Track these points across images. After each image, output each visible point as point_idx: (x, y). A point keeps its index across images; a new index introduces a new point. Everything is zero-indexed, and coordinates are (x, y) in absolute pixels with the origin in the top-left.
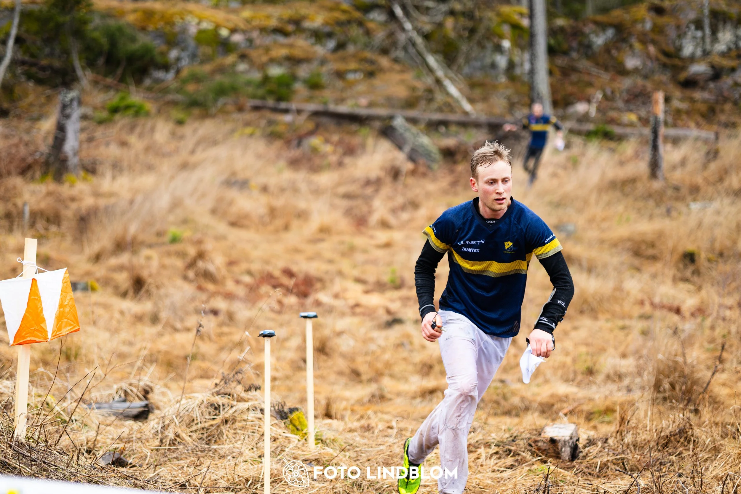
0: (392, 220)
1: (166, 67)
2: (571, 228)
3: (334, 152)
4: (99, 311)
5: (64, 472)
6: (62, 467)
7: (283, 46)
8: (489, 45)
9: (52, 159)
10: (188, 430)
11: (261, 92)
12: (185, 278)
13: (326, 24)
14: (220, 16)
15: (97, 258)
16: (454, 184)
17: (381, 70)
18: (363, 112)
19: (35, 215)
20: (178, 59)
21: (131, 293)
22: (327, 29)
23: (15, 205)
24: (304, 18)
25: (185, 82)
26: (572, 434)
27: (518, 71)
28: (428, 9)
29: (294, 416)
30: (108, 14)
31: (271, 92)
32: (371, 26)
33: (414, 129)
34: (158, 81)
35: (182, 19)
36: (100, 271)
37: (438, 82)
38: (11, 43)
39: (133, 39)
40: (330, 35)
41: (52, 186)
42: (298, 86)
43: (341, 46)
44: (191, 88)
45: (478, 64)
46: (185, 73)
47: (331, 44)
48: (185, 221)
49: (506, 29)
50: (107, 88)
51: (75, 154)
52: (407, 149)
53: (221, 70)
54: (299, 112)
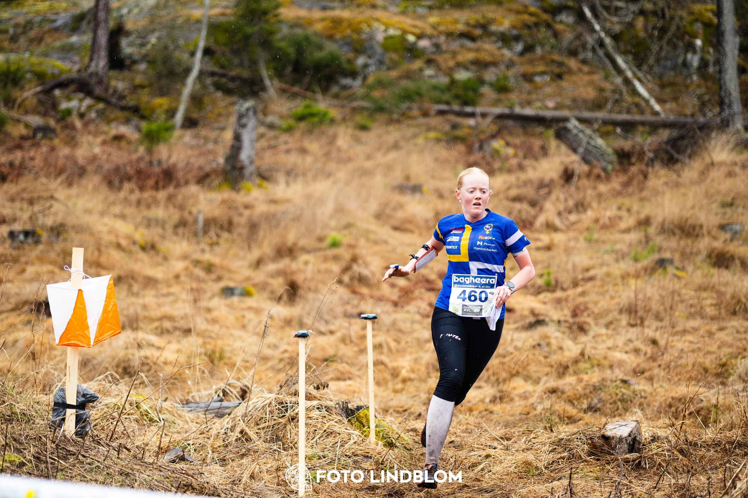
0: (557, 222)
1: (353, 74)
2: (738, 227)
3: (516, 155)
4: (250, 315)
5: (99, 464)
6: (100, 460)
7: (470, 50)
8: (681, 44)
9: (229, 168)
10: (256, 428)
11: (446, 97)
12: (340, 282)
13: (514, 27)
14: (407, 22)
15: (258, 263)
16: (626, 184)
17: (570, 72)
18: (549, 114)
19: (209, 223)
20: (366, 66)
21: (285, 298)
22: (515, 32)
23: (190, 213)
24: (492, 21)
25: (371, 88)
26: (631, 432)
27: (711, 69)
28: (617, 9)
29: (361, 413)
30: (296, 24)
31: (457, 97)
32: (559, 27)
33: (588, 131)
34: (345, 88)
35: (369, 26)
36: (259, 276)
37: (627, 82)
38: (199, 55)
39: (320, 48)
40: (517, 38)
41: (226, 194)
42: (486, 90)
43: (529, 49)
44: (376, 94)
45: (669, 63)
46: (371, 80)
47: (519, 47)
48: (348, 226)
49: (698, 27)
50: (294, 96)
51: (252, 162)
52: (581, 150)
53: (408, 75)
54: (484, 115)
